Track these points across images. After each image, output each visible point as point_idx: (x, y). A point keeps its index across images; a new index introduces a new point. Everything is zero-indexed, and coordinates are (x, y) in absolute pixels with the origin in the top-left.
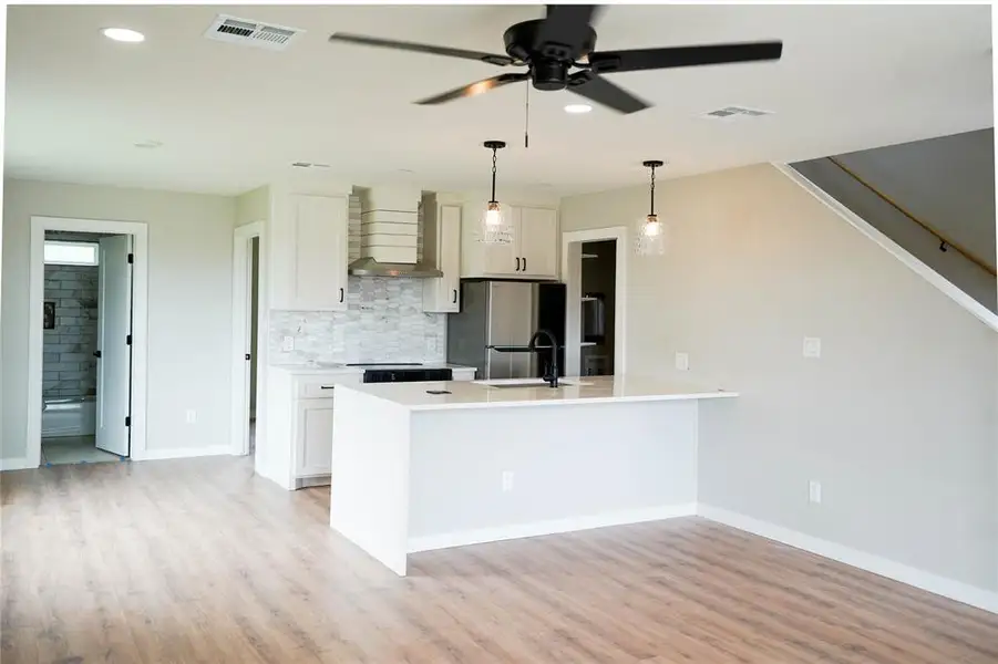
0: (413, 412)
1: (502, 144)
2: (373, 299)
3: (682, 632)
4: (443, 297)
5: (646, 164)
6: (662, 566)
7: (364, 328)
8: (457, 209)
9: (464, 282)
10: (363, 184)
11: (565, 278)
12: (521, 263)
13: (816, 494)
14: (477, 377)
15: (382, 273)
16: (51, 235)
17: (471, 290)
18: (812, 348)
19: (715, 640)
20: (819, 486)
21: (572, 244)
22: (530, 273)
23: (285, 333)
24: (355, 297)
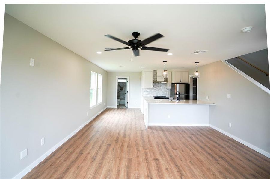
0: (149, 104)
1: (166, 61)
2: (158, 86)
3: (186, 147)
4: (169, 86)
5: (196, 62)
6: (193, 134)
7: (157, 91)
8: (171, 73)
9: (172, 84)
10: (155, 69)
11: (190, 83)
12: (181, 81)
13: (230, 125)
14: (174, 99)
15: (159, 82)
16: (119, 79)
17: (173, 85)
18: (229, 96)
19: (191, 149)
20: (230, 124)
21: (191, 77)
22: (183, 82)
23: (145, 91)
24: (155, 86)
